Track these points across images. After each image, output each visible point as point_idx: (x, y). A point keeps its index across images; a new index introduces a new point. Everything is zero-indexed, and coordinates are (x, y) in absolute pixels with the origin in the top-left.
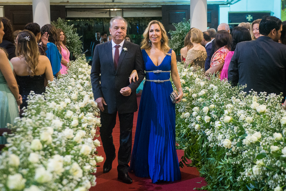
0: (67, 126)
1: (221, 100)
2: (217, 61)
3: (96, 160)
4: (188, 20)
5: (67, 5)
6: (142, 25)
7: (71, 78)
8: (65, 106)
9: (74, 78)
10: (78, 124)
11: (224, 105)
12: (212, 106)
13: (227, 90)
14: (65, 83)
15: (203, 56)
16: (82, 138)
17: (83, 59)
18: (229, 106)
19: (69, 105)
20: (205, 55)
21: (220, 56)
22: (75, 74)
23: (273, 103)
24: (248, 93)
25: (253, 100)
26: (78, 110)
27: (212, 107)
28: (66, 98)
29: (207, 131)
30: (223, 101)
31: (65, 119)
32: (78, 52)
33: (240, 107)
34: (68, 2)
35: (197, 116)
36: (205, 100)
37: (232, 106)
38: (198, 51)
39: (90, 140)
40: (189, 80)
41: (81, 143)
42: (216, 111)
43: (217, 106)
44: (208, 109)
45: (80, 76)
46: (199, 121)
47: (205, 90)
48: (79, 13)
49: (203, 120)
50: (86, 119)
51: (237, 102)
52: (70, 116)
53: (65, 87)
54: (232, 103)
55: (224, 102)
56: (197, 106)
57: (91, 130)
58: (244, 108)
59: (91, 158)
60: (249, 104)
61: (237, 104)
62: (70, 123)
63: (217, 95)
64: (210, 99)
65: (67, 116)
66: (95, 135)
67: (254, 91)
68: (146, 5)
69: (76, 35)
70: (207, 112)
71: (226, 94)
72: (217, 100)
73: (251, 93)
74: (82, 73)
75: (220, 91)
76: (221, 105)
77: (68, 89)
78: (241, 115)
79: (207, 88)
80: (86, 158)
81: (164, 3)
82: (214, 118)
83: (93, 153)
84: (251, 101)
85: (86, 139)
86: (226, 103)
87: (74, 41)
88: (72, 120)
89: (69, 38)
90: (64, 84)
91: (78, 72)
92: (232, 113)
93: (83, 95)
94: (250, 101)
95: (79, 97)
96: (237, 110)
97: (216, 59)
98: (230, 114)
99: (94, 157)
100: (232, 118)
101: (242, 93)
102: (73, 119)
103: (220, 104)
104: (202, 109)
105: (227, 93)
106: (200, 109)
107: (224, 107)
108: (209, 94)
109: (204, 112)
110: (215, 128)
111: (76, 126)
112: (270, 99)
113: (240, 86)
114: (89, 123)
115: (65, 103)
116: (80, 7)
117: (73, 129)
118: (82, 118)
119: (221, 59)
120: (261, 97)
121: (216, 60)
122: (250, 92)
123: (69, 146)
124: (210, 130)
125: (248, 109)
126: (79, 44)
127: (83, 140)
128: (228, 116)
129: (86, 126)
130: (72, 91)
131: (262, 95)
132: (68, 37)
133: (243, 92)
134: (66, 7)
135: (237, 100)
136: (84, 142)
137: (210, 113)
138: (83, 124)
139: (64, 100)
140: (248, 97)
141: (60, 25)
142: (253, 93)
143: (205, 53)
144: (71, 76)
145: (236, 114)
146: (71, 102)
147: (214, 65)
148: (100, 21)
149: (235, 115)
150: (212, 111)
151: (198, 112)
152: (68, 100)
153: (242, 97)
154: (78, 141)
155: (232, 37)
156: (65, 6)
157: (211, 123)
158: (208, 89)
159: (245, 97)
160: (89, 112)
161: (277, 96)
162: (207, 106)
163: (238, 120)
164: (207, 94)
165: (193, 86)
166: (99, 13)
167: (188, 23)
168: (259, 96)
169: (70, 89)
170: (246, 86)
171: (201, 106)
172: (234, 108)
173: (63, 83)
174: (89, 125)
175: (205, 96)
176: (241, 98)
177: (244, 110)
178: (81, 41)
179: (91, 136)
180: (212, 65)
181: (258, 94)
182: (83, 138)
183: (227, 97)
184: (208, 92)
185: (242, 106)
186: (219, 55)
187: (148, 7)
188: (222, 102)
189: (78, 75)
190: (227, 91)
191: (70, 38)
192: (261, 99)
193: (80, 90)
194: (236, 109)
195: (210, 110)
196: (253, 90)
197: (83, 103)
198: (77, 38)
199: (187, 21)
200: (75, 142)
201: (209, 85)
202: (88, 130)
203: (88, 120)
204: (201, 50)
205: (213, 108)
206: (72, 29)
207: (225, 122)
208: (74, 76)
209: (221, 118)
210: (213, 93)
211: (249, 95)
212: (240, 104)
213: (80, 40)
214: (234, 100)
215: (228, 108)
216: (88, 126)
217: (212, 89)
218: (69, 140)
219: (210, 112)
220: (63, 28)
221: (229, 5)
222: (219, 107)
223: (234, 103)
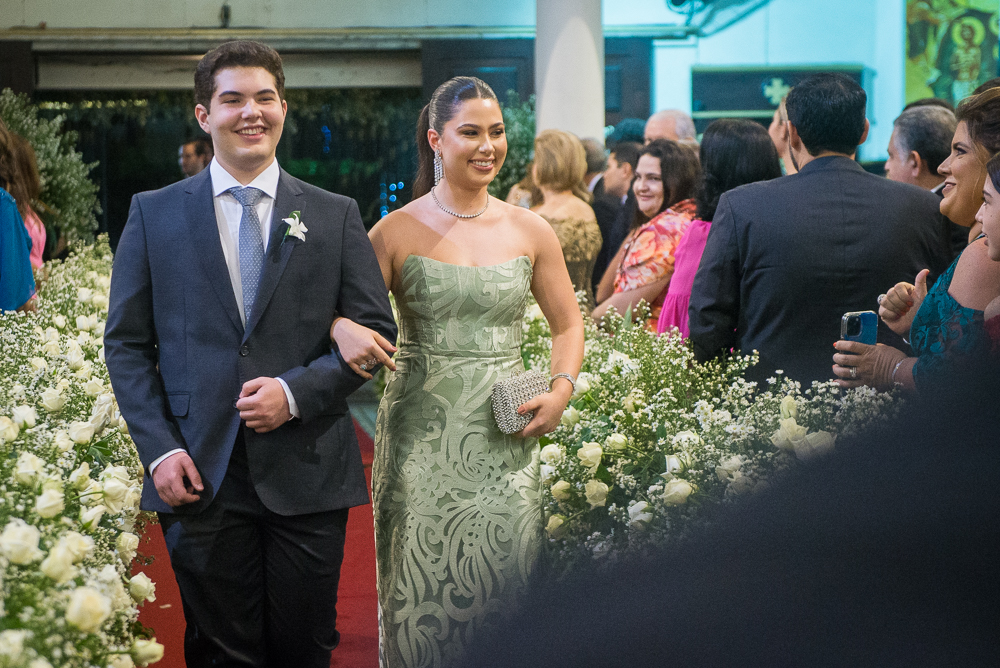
0: (16, 514)
1: (655, 416)
2: (643, 269)
3: (133, 655)
4: (526, 98)
5: (39, 41)
6: (342, 119)
7: (44, 328)
8: (13, 434)
9: (58, 328)
10: (61, 507)
11: (664, 435)
12: (618, 439)
13: (679, 374)
14: (16, 345)
15: (582, 243)
16: (74, 564)
17: (99, 255)
18: (687, 437)
19: (28, 431)
20: (590, 237)
21: (657, 248)
22: (63, 312)
23: (863, 425)
24: (763, 387)
25: (782, 415)
26: (66, 455)
27: (614, 443)
28: (19, 403)
29: (597, 540)
30: (662, 421)
31: (10, 488)
32: (80, 228)
33: (728, 443)
34: (42, 27)
35: (555, 480)
36: (588, 417)
37: (695, 438)
38: (563, 221)
39: (110, 572)
40: (526, 337)
41: (73, 584)
42: (633, 461)
43: (635, 441)
44: (599, 451)
45: (83, 321)
46: (562, 501)
47: (590, 375)
48: (87, 70)
49: (578, 499)
50: (100, 490)
51: (720, 423)
52: (33, 474)
53: (20, 363)
54: (696, 425)
55: (667, 424)
56: (558, 440)
57: (117, 535)
58: (747, 448)
59: (113, 648)
60: (766, 429)
61: (720, 433)
62: (30, 501)
63: (638, 396)
64: (608, 414)
65: (17, 477)
66: (135, 555)
67: (786, 379)
68: (357, 40)
69: (74, 157)
70: (597, 465)
71: (673, 391)
72: (636, 416)
73: (775, 386)
74: (92, 311)
75: (650, 382)
76: (654, 437)
77: (29, 370)
78: (732, 477)
79: (597, 370)
80: (92, 649)
81: (430, 30)
82: (624, 490)
83: (125, 626)
84: (777, 419)
85: (93, 571)
86: (674, 426)
87: (64, 181)
88: (40, 494)
89: (43, 171)
90: (13, 350)
91: (73, 306)
92: (697, 468)
93: (89, 393)
94: (771, 420)
95: (76, 404)
96: (719, 457)
97: (641, 259)
98: (690, 471)
99: (127, 642)
100: (695, 486)
101: (740, 385)
102: (44, 488)
103: (650, 431)
104: (575, 453)
105: (675, 385)
106: (568, 454)
107: (667, 444)
108: (607, 392)
109: (582, 463)
110: (627, 528)
111: (52, 513)
112: (851, 408)
113: (731, 358)
114: (108, 506)
115: (13, 422)
116: (93, 47)
117: (42, 528)
118: (83, 486)
119: (661, 261)
120: (814, 399)
121: (638, 265)
122: (772, 380)
123: (21, 593)
124: (608, 537)
125: (760, 452)
126: (87, 197)
127: (83, 571)
128: (680, 480)
129: (98, 519)
130: (46, 378)
131: (821, 395)
132: (43, 166)
133: (742, 381)
134: (36, 47)
135: (719, 416)
136: (85, 580)
137: (609, 470)
138: (83, 508)
139: (8, 413)
140: (761, 404)
141: (10, 118)
142: (784, 386)
143: (593, 228)
144: (46, 321)
145: (713, 470)
146: (39, 422)
147: (633, 284)
148: (173, 103)
149: (710, 477)
150: (619, 460)
151: (560, 466)
152: (27, 414)
153: (740, 405)
154: (61, 574)
155: (703, 165)
156: (30, 43)
157: (613, 508)
158: (602, 370)
159: (752, 401)
160: (113, 462)
161: (880, 394)
162: (596, 441)
163: (721, 497)
164: (596, 393)
165: (543, 362)
166: (168, 72)
167: (529, 110)
168: (808, 397)
169: (37, 369)
170: (756, 360)
171: (572, 441)
172: (707, 447)
173: (10, 344)
174: (111, 514)
175: (588, 402)
176: (734, 408)
177: (745, 456)
178: (93, 183)
179: (119, 560)
180: (622, 284)
181: (802, 390)
182: (81, 565)
183: (679, 405)
184: (602, 383)
185: (739, 437)
186: (650, 242)
187: (367, 46)
188: (655, 425)
189: (74, 319)
190: (678, 379)
191: (49, 172)
192: (815, 411)
193: (80, 374)
194: (712, 450)
195: (608, 457)
196: (783, 376)
197: (88, 424)
198: (75, 170)
199: (521, 102)
200: (46, 578)
201: (605, 357)
202: (107, 534)
203: (105, 495)
204: (577, 219)
205: (621, 447)
206: (57, 134)
207: (668, 505)
208: (60, 320)
209: (652, 488)
210: (623, 388)
211: (768, 395)
212: (729, 429)
213: (89, 177)
214: (706, 414)
215: (679, 448)
216: (110, 521)
217: (619, 371)
218: (24, 574)
219: (611, 465)
220: (22, 129)
221: (692, 39)
222: (646, 445)
223: (706, 427)
